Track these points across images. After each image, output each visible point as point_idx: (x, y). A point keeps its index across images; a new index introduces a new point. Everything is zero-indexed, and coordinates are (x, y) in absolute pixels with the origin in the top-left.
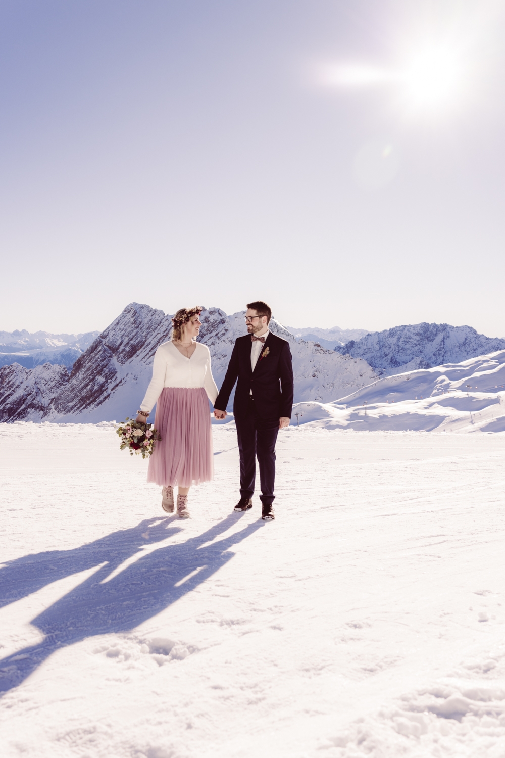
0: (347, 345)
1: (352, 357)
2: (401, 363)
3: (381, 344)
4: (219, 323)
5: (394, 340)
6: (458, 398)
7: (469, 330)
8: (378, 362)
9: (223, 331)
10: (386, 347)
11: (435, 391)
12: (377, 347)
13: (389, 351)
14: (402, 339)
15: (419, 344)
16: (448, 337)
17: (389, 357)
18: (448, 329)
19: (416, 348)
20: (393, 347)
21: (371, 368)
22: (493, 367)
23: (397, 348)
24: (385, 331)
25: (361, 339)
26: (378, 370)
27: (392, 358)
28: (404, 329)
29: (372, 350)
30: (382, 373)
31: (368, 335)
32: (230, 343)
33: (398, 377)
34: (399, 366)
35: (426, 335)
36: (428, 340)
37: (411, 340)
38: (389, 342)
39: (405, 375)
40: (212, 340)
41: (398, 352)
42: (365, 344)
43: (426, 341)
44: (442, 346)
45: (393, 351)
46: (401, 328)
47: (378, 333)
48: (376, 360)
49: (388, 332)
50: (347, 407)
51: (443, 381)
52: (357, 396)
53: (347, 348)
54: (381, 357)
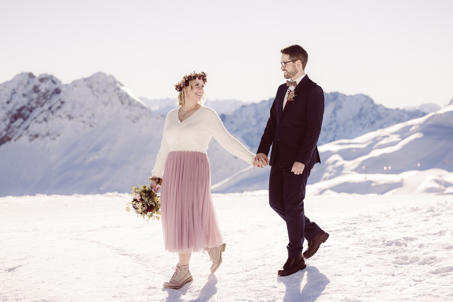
4: (53, 93)
6: (354, 183)
7: (364, 99)
9: (59, 104)
11: (326, 175)
12: (254, 121)
16: (340, 107)
18: (340, 98)
22: (394, 144)
24: (264, 101)
25: (234, 112)
29: (248, 125)
31: (244, 106)
32: (67, 119)
40: (44, 115)
42: (239, 118)
44: (333, 119)
48: (253, 137)
49: (267, 104)
51: (335, 162)
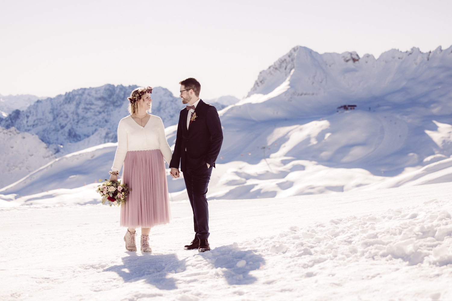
0: (10, 115)
1: (18, 131)
2: (82, 136)
3: (55, 112)
5: (70, 108)
7: (163, 92)
8: (52, 137)
10: (61, 116)
12: (50, 117)
13: (65, 122)
14: (82, 106)
15: (103, 111)
17: (66, 129)
19: (100, 117)
20: (70, 116)
21: (44, 145)
23: (75, 117)
24: (60, 96)
25: (29, 108)
26: (53, 146)
27: (70, 130)
28: (83, 93)
29: (44, 121)
30: (58, 151)
31: (38, 101)
33: (80, 154)
34: (80, 140)
35: (111, 100)
36: (114, 106)
37: (93, 107)
38: (65, 110)
39: (88, 153)
41: (78, 122)
42: (35, 113)
43: (111, 107)
45: (71, 121)
46: (80, 92)
47: (50, 100)
48: (50, 133)
49: (63, 98)
50: (16, 198)
52: (29, 182)
53: (11, 119)
54: (56, 130)
